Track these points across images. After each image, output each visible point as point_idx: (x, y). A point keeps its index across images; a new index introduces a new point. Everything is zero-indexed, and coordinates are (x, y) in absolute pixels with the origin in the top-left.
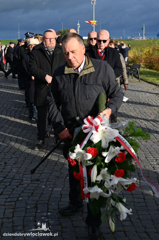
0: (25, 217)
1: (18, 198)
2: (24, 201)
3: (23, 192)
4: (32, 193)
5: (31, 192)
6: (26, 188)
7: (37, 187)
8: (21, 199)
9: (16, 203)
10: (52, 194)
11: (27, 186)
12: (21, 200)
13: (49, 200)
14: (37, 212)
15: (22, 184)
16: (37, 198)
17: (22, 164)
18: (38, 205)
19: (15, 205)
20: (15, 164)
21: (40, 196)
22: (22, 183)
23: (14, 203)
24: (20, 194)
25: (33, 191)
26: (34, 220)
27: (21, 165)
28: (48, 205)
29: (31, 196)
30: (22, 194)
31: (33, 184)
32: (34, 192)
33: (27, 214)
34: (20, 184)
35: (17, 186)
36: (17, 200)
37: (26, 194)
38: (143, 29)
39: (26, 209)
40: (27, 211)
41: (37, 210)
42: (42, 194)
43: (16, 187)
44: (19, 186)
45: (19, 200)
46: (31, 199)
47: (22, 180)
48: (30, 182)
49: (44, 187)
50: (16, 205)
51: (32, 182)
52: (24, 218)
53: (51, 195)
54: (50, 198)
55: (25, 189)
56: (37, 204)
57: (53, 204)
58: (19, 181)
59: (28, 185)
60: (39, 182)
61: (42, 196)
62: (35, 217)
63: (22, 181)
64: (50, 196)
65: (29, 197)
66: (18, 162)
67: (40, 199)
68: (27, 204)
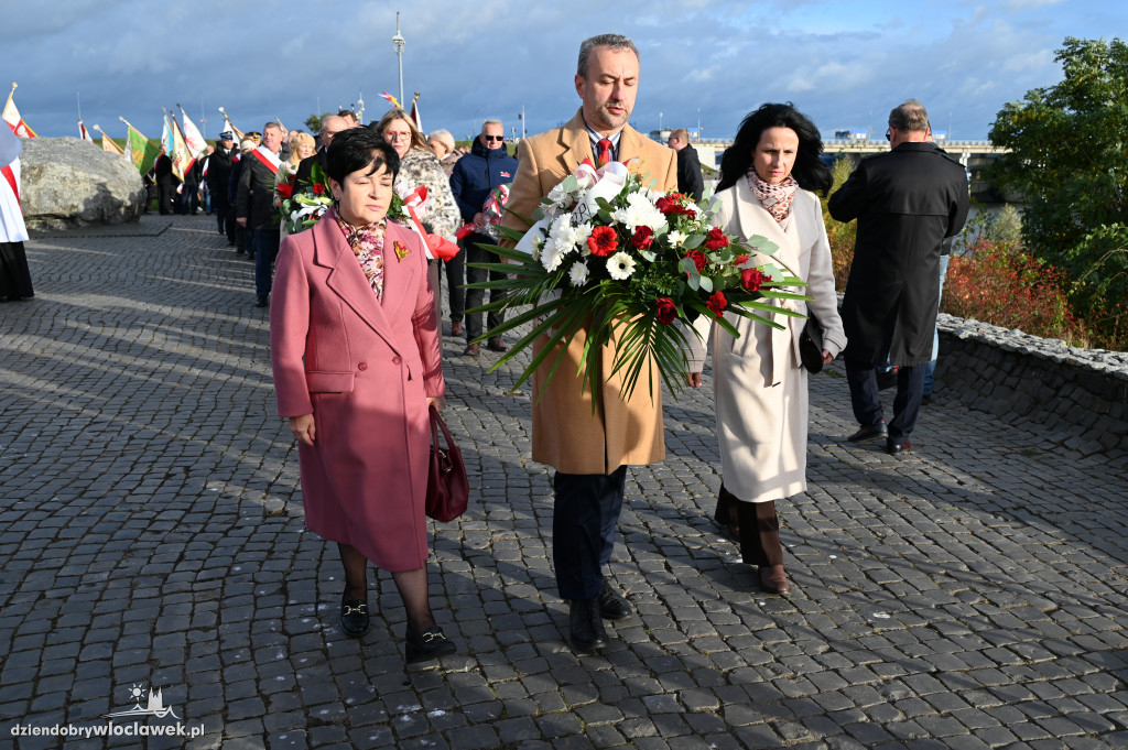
0: (253, 621)
1: (230, 568)
2: (249, 576)
3: (242, 548)
4: (271, 552)
5: (266, 548)
6: (250, 537)
7: (283, 533)
8: (238, 569)
9: (224, 584)
10: (325, 549)
11: (255, 532)
12: (239, 574)
13: (319, 566)
14: (286, 605)
15: (240, 528)
16: (284, 565)
17: (234, 469)
18: (290, 586)
19: (222, 588)
20: (213, 470)
21: (293, 559)
22: (239, 524)
23: (221, 581)
24: (234, 557)
25: (271, 545)
26: (280, 629)
27: (233, 472)
28: (317, 582)
29: (268, 559)
30: (240, 557)
31: (271, 524)
32: (273, 547)
33: (259, 614)
34: (232, 528)
35: (226, 534)
36: (228, 574)
37: (251, 556)
38: (520, 117)
39: (256, 598)
40: (259, 604)
41: (287, 599)
42: (297, 552)
43: (221, 535)
44: (230, 533)
45: (232, 573)
46: (267, 568)
47: (237, 514)
48: (260, 518)
49: (301, 531)
50: (225, 590)
51: (268, 520)
52: (251, 626)
53: (322, 553)
54: (320, 561)
55: (248, 541)
56: (285, 583)
57: (331, 578)
58: (228, 517)
59: (257, 527)
60: (287, 519)
61: (299, 556)
62: (283, 619)
63: (239, 518)
64: (321, 557)
65: (261, 563)
66: (221, 465)
67: (292, 565)
68: (257, 583)
